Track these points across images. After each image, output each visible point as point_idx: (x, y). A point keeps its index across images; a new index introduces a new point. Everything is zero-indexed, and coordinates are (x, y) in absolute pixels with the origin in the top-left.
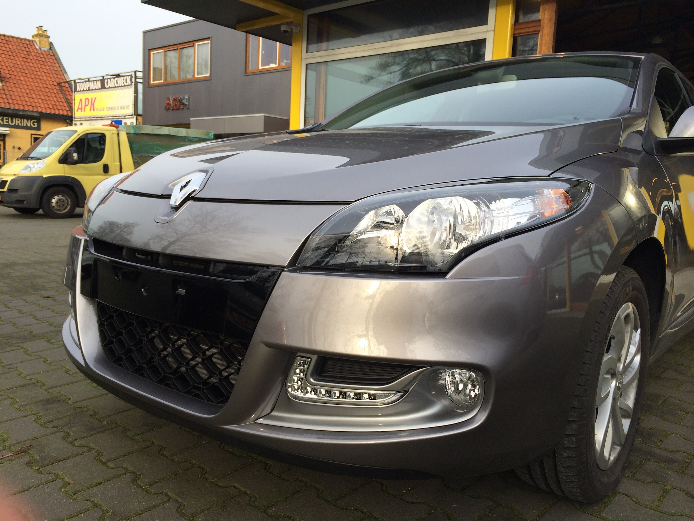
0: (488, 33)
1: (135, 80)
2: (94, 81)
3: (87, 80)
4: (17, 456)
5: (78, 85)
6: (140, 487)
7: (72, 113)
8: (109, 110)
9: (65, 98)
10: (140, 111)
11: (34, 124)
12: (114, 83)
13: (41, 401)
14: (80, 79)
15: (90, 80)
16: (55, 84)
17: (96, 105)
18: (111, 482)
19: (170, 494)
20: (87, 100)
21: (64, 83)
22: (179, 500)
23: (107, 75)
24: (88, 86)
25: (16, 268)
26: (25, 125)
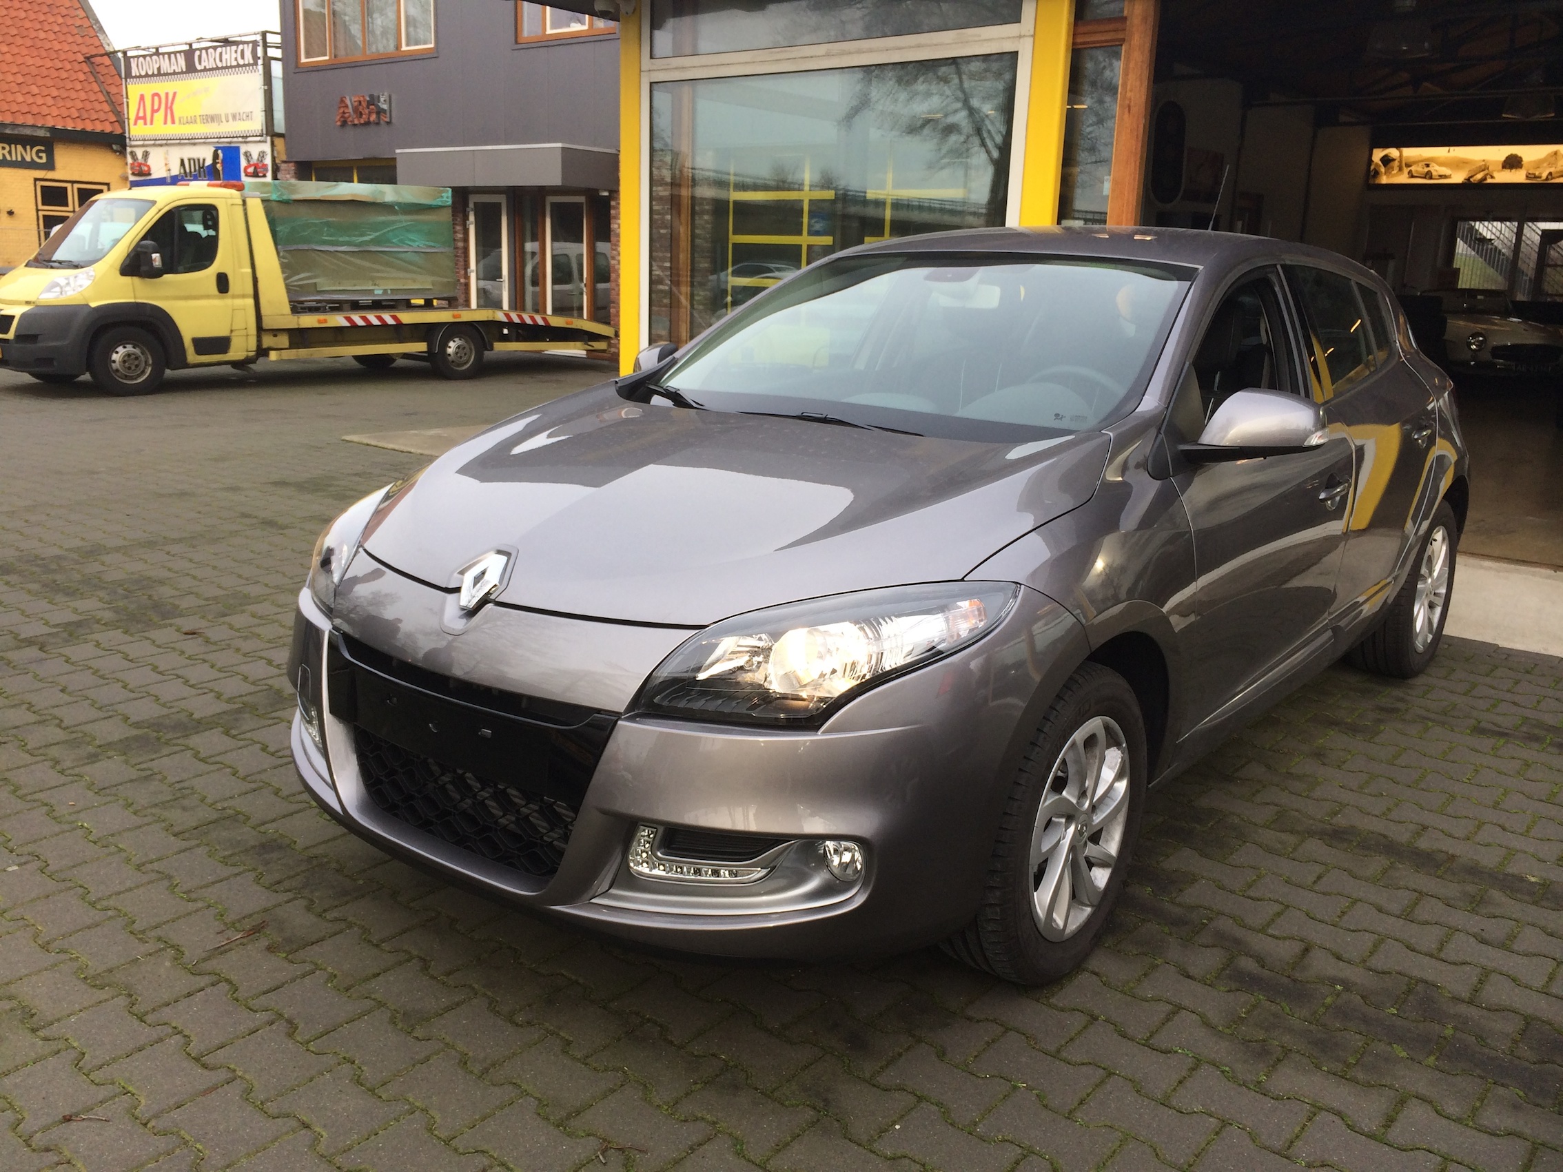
0: (1022, 40)
1: (265, 52)
2: (169, 54)
3: (154, 50)
4: (250, 937)
5: (133, 63)
6: (433, 977)
7: (123, 128)
8: (207, 120)
9: (104, 92)
10: (280, 124)
11: (40, 154)
12: (215, 59)
13: (253, 847)
14: (137, 48)
15: (161, 50)
16: (81, 59)
17: (178, 110)
18: (392, 971)
19: (476, 986)
20: (156, 99)
21: (102, 55)
22: (489, 993)
23: (200, 40)
24: (156, 66)
25: (107, 559)
26: (19, 159)
